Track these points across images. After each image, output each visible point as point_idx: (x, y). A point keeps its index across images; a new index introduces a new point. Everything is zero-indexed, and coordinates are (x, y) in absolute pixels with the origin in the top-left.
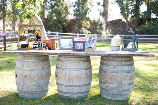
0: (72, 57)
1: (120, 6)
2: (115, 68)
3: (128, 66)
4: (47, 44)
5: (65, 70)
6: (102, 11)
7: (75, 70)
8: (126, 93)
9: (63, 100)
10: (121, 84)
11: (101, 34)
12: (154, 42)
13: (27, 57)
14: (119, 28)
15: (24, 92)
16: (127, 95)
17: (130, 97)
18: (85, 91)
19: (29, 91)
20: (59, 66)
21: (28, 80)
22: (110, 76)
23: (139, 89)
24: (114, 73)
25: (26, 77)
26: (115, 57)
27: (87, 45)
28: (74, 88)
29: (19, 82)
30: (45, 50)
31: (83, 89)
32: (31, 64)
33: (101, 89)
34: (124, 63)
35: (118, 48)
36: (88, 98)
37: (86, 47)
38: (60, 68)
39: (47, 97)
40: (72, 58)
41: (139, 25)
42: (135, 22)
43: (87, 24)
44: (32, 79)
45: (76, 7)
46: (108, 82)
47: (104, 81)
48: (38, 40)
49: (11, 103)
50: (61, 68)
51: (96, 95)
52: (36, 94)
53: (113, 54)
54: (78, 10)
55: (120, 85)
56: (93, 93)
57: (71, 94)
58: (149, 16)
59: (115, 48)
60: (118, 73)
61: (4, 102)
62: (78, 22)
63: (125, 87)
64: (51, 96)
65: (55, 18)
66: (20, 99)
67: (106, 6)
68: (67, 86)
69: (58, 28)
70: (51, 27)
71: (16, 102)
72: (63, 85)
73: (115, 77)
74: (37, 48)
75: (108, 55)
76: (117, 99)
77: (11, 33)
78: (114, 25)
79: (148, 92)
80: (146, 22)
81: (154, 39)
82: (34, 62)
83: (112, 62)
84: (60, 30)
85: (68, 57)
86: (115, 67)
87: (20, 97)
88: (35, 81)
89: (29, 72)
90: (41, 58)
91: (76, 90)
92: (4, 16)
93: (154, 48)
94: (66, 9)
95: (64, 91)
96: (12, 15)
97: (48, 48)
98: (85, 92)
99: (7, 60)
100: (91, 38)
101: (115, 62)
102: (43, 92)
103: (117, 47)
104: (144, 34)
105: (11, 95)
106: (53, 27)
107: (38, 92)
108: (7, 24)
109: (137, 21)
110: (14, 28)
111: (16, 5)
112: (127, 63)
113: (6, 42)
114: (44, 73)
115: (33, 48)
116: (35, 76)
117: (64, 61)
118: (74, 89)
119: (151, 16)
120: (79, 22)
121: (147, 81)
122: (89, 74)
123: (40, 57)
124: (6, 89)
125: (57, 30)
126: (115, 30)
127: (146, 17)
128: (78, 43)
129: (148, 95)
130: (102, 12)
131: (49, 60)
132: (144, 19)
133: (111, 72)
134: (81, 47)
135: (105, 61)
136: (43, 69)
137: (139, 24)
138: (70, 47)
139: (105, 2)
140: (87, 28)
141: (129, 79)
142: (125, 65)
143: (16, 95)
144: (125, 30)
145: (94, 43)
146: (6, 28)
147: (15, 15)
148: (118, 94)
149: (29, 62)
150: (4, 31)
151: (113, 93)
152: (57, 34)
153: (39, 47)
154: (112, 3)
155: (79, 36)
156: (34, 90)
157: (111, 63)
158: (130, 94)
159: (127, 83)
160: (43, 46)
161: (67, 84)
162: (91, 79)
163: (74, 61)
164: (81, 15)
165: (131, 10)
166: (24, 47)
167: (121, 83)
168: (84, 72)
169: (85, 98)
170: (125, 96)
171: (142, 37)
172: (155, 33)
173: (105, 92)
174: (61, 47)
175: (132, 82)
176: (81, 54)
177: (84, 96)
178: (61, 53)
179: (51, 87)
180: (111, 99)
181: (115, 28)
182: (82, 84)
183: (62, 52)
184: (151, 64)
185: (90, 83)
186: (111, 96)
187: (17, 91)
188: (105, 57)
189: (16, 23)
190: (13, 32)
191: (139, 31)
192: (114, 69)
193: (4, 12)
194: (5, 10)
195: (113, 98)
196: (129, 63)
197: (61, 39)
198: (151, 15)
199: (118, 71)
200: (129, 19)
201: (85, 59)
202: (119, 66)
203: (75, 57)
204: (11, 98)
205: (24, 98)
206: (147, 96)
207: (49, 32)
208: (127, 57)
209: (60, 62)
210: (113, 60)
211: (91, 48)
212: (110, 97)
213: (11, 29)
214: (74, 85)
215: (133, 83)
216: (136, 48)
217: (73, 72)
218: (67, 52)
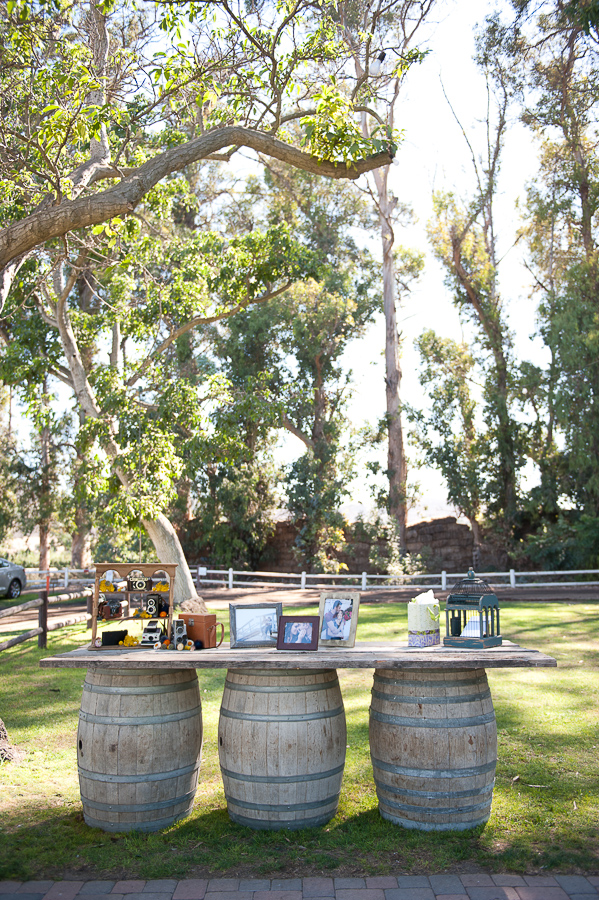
0: (276, 673)
1: (446, 472)
2: (423, 710)
3: (468, 703)
4: (190, 628)
5: (251, 720)
6: (385, 492)
7: (286, 718)
8: (468, 802)
9: (243, 836)
10: (447, 771)
11: (386, 573)
12: (577, 596)
13: (120, 678)
14: (450, 550)
15: (106, 807)
16: (473, 810)
17: (484, 820)
18: (324, 796)
19: (125, 802)
20: (232, 708)
21: (121, 762)
22: (407, 740)
23: (520, 786)
24: (420, 729)
25: (113, 748)
26: (422, 670)
27: (327, 627)
28: (282, 786)
29: (90, 769)
30: (184, 649)
31: (314, 792)
32: (132, 702)
33: (382, 788)
34: (452, 692)
35: (431, 635)
36: (335, 826)
37: (323, 635)
38: (234, 715)
39: (187, 824)
40: (276, 678)
41: (517, 538)
42: (502, 527)
43: (336, 539)
44: (135, 755)
45: (294, 482)
46: (403, 763)
47: (388, 759)
48: (159, 617)
49: (55, 853)
50: (238, 716)
51: (361, 810)
52: (148, 814)
53: (412, 662)
54: (301, 490)
55: (444, 774)
56: (353, 804)
57: (273, 809)
58: (550, 503)
59: (421, 637)
60: (435, 726)
61: (30, 850)
62: (302, 532)
63: (463, 781)
64: (203, 818)
65: (223, 519)
66: (90, 836)
67: (396, 475)
68: (258, 779)
69: (235, 554)
70: (210, 551)
71: (74, 846)
72: (246, 778)
73: (425, 744)
74: (155, 642)
75: (396, 663)
76: (439, 828)
77: (66, 576)
78: (429, 538)
79: (554, 796)
80: (540, 525)
81: (578, 586)
82: (145, 695)
83: (412, 689)
84: (242, 562)
85: (263, 672)
86: (423, 706)
87: (88, 828)
88: (147, 766)
89: (125, 732)
90: (168, 680)
91: (289, 795)
92: (46, 514)
93: (575, 622)
94: (261, 487)
95: (250, 799)
96: (74, 510)
97: (195, 644)
98: (323, 803)
99: (49, 681)
100: (338, 604)
101: (424, 688)
102: (172, 806)
103: (429, 632)
104: (540, 570)
105: (56, 821)
106: (215, 552)
107: (156, 807)
108: (52, 543)
109: (511, 524)
110: (78, 557)
111: (88, 481)
112: (464, 690)
113: (49, 611)
114: (178, 735)
115: (143, 642)
116: (146, 746)
117: (247, 688)
118: (285, 792)
119: (558, 502)
120: (309, 531)
121: (550, 755)
122: (335, 735)
123: (166, 676)
124: (39, 797)
125: (232, 561)
126: (434, 555)
127: (540, 508)
128: (296, 624)
129: (551, 810)
130: (384, 496)
131: (196, 686)
132: (536, 516)
133: (411, 726)
134: (303, 639)
135: (389, 687)
136: (174, 717)
137: (519, 534)
138: (268, 639)
139: (396, 460)
140: (334, 550)
141: (475, 751)
142: (459, 700)
143: (77, 817)
144: (469, 555)
145: (348, 623)
146: (50, 556)
147: (84, 512)
148: (441, 806)
149: (127, 695)
150: (41, 566)
151: (422, 803)
152: (231, 577)
153: (162, 640)
154: (420, 465)
155: (308, 581)
156: (140, 799)
157: (408, 691)
158: (483, 806)
159: (469, 766)
160: (176, 636)
161: (259, 773)
162: (342, 753)
163: (282, 689)
164: (313, 508)
165: (485, 486)
166: (114, 640)
167: (447, 767)
168: (317, 725)
169: (324, 825)
170: (466, 817)
171: (532, 581)
172: (578, 563)
173: (393, 799)
174: (239, 636)
175: (490, 761)
176: (304, 663)
177: (320, 816)
178: (237, 660)
179: (203, 784)
180: (417, 827)
181: (434, 548)
182: (311, 772)
183: (240, 655)
184: (565, 687)
185: (341, 768)
186: (417, 815)
187: (79, 805)
188: (387, 671)
189: (88, 537)
190: (75, 571)
191: (518, 556)
192: (420, 712)
193: (47, 500)
194: (50, 493)
195: (424, 822)
196: (471, 690)
197: (238, 611)
198: (557, 499)
199: (433, 722)
200: (480, 518)
201: (320, 679)
202: (436, 702)
203: (285, 673)
204: (56, 832)
205: (104, 832)
206: (549, 813)
207: (203, 571)
208: (462, 670)
209: (234, 693)
210: (416, 683)
211: (340, 638)
212: (414, 819)
213: (69, 558)
214: (283, 774)
215: (490, 764)
216: (493, 635)
217: (278, 728)
218: (256, 655)
